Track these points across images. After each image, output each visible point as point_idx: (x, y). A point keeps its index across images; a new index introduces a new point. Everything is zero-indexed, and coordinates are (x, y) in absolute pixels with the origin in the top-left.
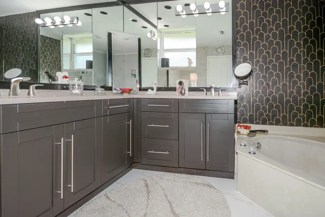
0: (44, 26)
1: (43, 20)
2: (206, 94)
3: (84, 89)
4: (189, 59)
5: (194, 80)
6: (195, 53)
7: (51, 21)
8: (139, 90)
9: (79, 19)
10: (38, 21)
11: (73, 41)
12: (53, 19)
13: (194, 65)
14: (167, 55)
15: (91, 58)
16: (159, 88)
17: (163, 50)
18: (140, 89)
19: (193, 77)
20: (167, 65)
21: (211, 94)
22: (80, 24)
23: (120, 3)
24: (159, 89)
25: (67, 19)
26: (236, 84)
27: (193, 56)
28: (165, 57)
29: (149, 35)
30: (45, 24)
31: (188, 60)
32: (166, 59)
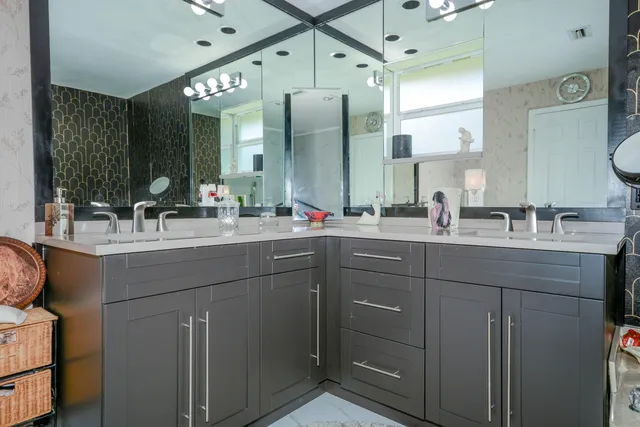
0: (196, 98)
1: (194, 89)
2: (511, 229)
3: (240, 216)
4: (462, 131)
5: (476, 188)
6: (478, 114)
7: (204, 88)
8: (345, 214)
9: (243, 75)
10: (188, 92)
11: (236, 118)
12: (206, 85)
13: (477, 146)
14: (406, 128)
15: (259, 150)
16: (387, 209)
17: (399, 114)
18: (347, 212)
19: (475, 180)
20: (407, 153)
21: (529, 227)
22: (244, 84)
23: (308, 24)
24: (388, 212)
25: (225, 79)
26: (623, 198)
27: (474, 121)
28: (403, 133)
29: (370, 82)
30: (197, 95)
31: (460, 135)
32: (405, 136)
